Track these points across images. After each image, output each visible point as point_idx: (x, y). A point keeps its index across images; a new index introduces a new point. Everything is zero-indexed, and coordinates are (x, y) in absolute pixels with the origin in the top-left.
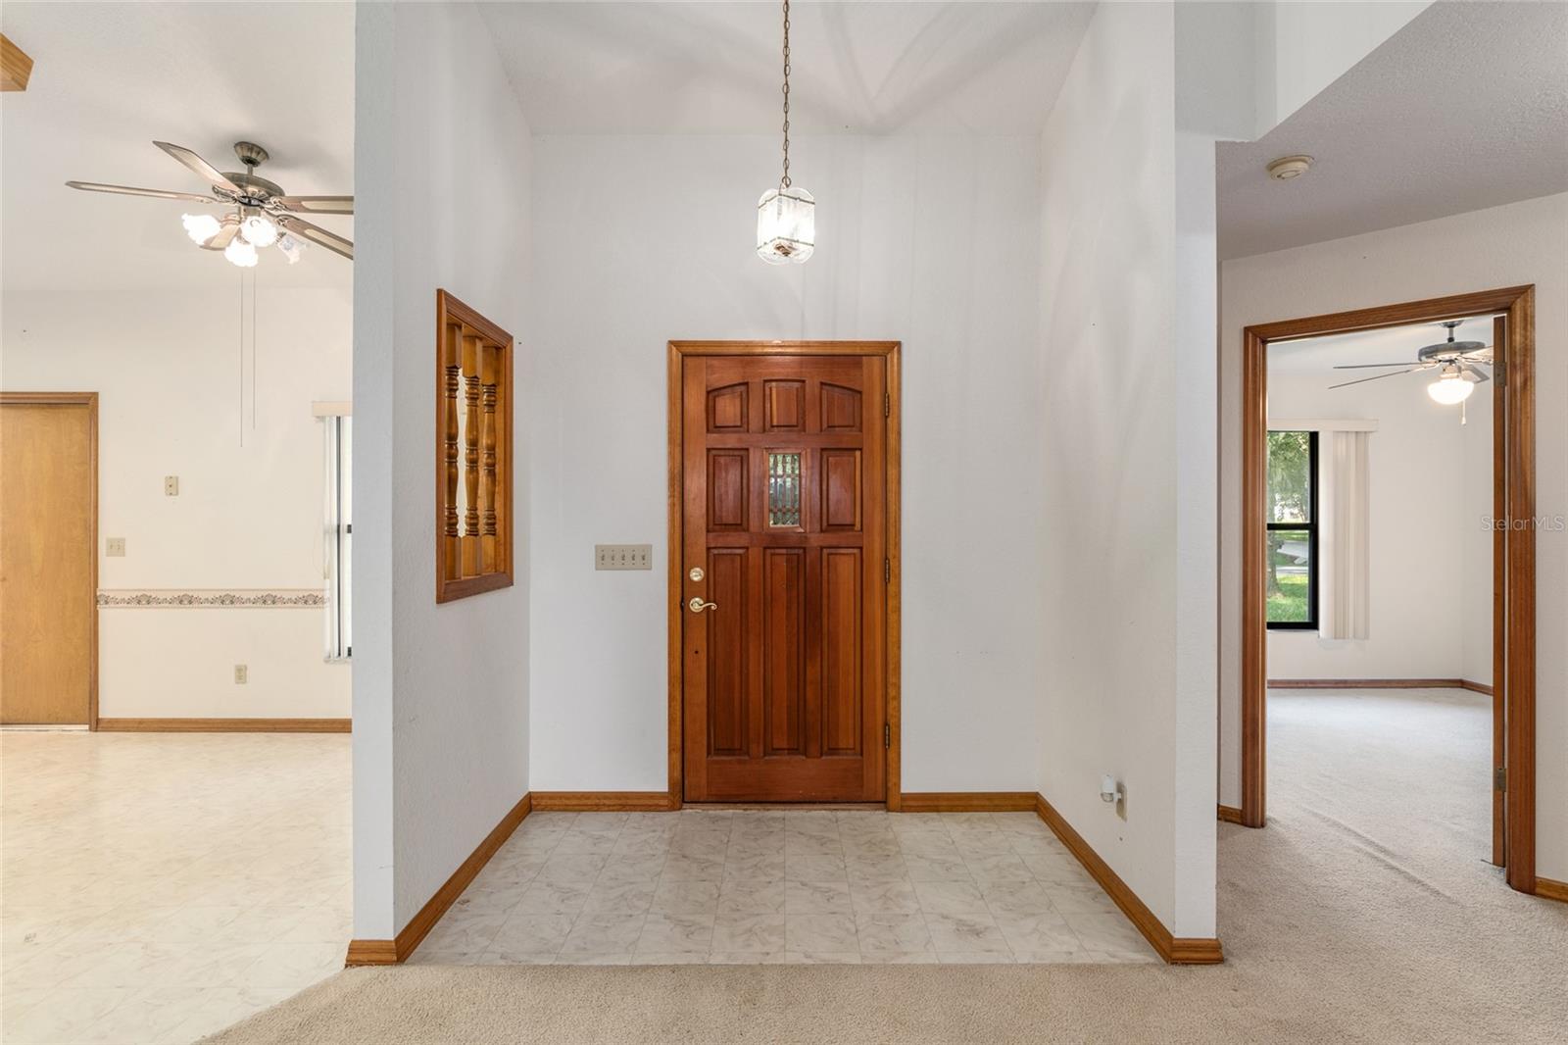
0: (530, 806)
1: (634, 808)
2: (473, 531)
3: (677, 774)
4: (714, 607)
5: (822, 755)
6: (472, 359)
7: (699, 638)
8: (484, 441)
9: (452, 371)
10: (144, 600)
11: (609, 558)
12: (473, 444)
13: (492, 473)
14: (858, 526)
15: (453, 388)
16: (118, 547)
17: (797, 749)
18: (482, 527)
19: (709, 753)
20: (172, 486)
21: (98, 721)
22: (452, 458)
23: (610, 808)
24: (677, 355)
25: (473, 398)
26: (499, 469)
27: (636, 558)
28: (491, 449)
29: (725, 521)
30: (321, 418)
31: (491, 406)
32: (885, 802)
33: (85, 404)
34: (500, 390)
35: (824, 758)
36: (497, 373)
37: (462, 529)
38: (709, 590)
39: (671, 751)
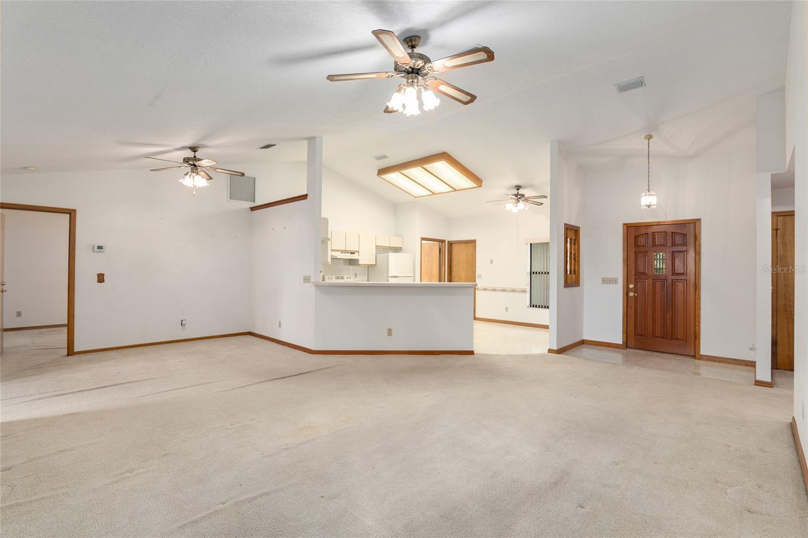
0: (583, 342)
1: (612, 347)
2: (571, 273)
3: (625, 340)
4: (636, 295)
5: (672, 339)
6: (571, 235)
7: (632, 303)
8: (573, 252)
9: (567, 238)
10: (485, 289)
11: (605, 281)
12: (571, 253)
13: (575, 259)
14: (685, 273)
15: (567, 242)
16: (480, 277)
17: (663, 337)
18: (573, 273)
19: (635, 335)
20: (492, 262)
21: (475, 318)
22: (567, 257)
23: (605, 346)
24: (626, 227)
25: (571, 243)
26: (576, 258)
27: (614, 281)
28: (575, 254)
29: (641, 272)
30: (527, 244)
31: (575, 244)
32: (694, 356)
33: (473, 242)
34: (577, 240)
35: (673, 341)
36: (576, 236)
37: (568, 272)
38: (635, 290)
39: (623, 333)
